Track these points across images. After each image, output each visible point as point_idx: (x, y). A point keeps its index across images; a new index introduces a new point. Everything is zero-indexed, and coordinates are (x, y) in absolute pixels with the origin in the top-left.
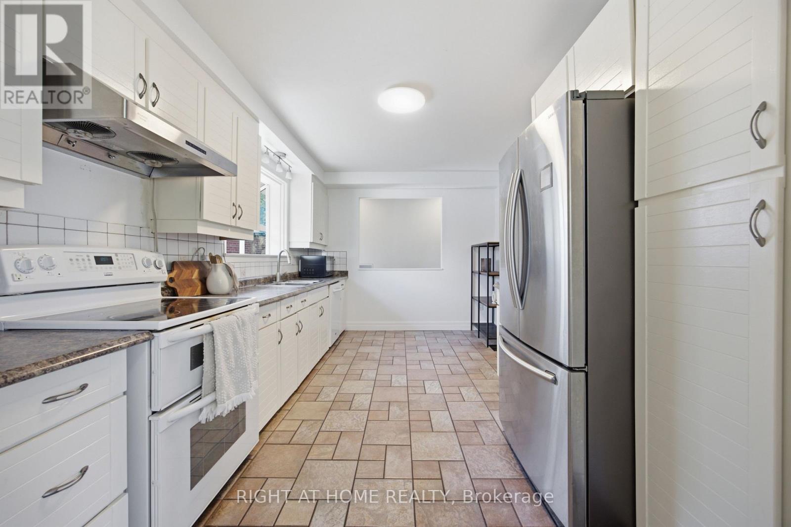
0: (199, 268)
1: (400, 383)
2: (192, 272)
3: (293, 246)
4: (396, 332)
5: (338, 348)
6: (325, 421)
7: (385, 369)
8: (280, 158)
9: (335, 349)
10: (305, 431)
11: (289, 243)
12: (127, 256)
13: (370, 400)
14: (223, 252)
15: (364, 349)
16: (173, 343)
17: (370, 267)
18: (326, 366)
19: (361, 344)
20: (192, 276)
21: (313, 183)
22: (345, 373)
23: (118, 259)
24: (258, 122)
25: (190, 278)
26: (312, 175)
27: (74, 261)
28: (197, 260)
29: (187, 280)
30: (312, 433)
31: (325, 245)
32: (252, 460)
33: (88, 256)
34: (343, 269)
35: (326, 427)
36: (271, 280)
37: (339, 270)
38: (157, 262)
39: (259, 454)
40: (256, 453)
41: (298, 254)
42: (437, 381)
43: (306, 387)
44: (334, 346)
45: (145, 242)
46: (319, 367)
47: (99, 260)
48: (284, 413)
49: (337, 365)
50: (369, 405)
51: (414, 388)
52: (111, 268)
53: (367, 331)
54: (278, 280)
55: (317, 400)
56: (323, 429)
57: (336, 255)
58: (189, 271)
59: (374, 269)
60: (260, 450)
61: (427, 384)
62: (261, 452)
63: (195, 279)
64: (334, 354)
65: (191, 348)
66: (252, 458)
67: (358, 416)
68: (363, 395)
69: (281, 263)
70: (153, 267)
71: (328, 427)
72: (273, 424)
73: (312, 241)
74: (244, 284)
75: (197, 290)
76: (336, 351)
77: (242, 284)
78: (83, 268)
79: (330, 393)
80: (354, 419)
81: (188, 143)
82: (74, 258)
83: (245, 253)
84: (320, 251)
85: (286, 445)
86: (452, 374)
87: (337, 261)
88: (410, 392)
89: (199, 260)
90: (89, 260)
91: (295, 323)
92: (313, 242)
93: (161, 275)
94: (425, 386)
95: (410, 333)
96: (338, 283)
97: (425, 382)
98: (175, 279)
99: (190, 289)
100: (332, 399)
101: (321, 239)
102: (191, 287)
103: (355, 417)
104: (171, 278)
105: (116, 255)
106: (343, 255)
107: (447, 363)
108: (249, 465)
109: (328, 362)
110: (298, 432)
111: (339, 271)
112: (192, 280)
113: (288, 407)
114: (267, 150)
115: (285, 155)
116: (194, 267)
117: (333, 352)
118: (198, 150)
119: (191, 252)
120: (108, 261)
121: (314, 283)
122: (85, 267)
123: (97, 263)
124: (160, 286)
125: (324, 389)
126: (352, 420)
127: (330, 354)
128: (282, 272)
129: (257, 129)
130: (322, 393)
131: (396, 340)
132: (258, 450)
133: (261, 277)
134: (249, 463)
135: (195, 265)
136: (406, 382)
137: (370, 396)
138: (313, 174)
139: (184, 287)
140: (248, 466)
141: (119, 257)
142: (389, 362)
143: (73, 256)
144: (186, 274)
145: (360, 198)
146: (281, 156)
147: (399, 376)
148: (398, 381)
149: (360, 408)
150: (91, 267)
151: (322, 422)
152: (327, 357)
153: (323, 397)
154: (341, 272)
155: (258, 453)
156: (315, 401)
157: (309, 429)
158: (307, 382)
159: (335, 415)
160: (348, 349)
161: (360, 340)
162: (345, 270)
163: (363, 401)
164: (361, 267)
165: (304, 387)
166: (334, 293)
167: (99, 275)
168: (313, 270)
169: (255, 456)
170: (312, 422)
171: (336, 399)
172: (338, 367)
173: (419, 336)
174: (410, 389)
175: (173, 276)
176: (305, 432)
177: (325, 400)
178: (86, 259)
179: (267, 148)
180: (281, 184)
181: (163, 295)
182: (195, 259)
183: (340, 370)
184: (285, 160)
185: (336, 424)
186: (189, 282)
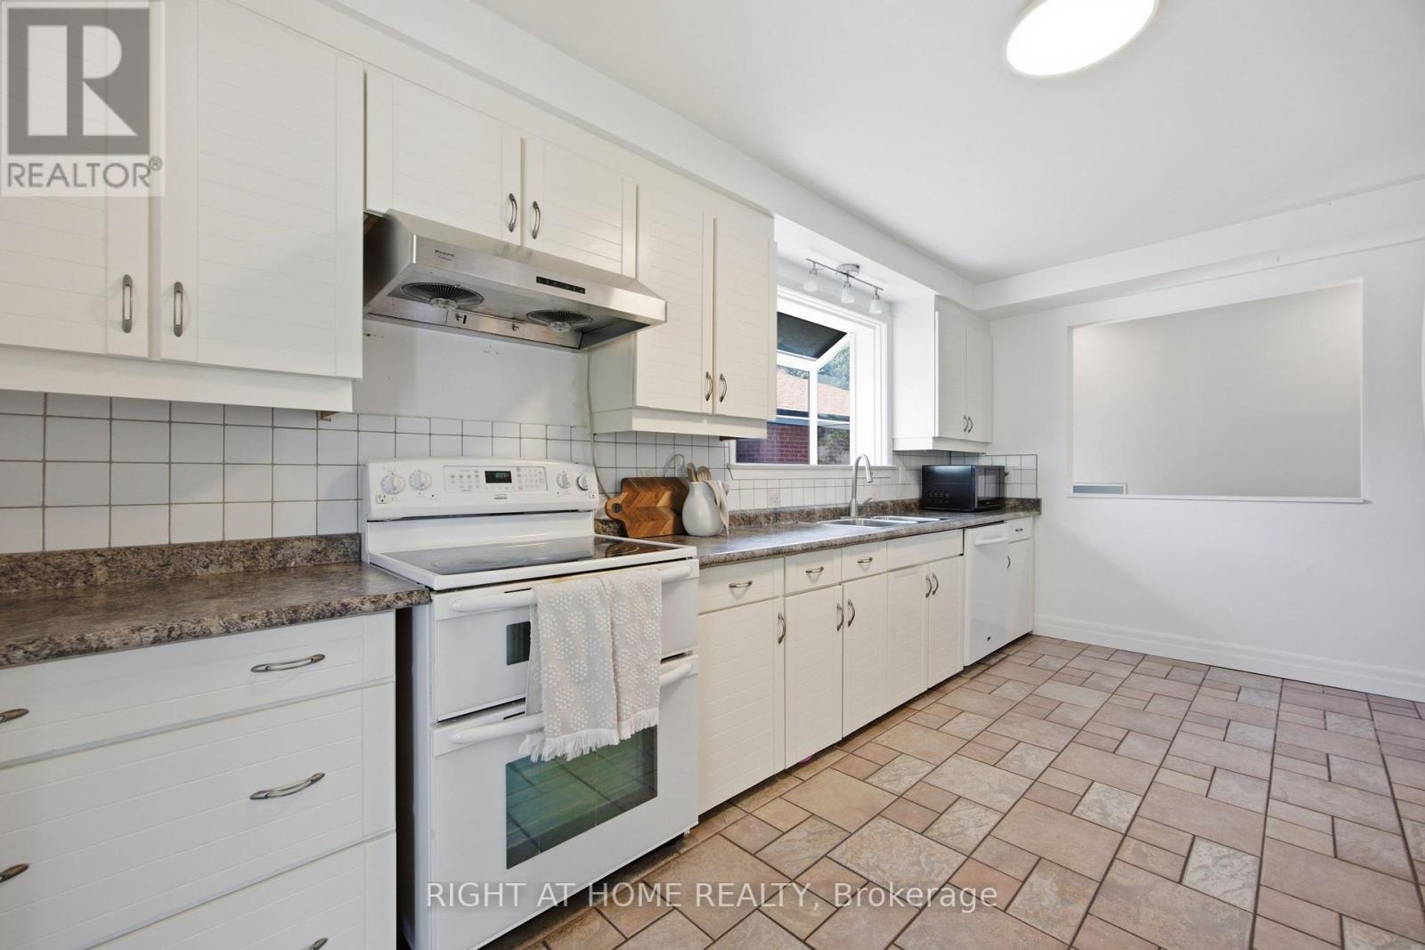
0: (674, 490)
1: (1105, 815)
2: (656, 496)
3: (902, 446)
4: (1176, 664)
5: (991, 671)
6: (853, 837)
7: (1082, 759)
8: (847, 275)
9: (983, 672)
10: (800, 841)
11: (892, 440)
12: (535, 471)
13: (986, 829)
14: (727, 461)
15: (1052, 690)
16: (462, 614)
17: (1117, 490)
18: (936, 708)
19: (1055, 675)
20: (658, 502)
21: (937, 313)
22: (969, 737)
23: (519, 476)
24: (772, 217)
25: (653, 505)
26: (936, 296)
27: (457, 479)
28: (672, 476)
29: (646, 508)
30: (808, 854)
31: (987, 443)
32: (681, 855)
33: (476, 471)
34: (1028, 493)
35: (844, 853)
36: (839, 514)
37: (1019, 497)
38: (580, 480)
39: (696, 850)
40: (695, 844)
41: (920, 463)
42: (1248, 859)
43: (866, 741)
44: (984, 663)
45: (578, 449)
46: (919, 705)
47: (492, 477)
48: (791, 782)
49: (963, 711)
50: (977, 842)
51: (1144, 848)
52: (507, 488)
53: (1090, 645)
54: (853, 513)
55: (870, 780)
56: (836, 854)
57: (1010, 463)
58: (651, 494)
59: (1128, 496)
60: (703, 842)
61: (1202, 853)
62: (702, 848)
63: (665, 507)
64: (973, 684)
65: (508, 627)
66: (682, 851)
67: (933, 859)
68: (977, 809)
69: (859, 481)
70: (574, 488)
71: (849, 855)
72: (759, 798)
73: (937, 435)
74: (772, 518)
75: (666, 526)
76: (983, 678)
77: (770, 519)
78: (467, 488)
79: (904, 774)
80: (918, 863)
81: (541, 280)
82: (457, 474)
83: (819, 463)
84: (976, 455)
85: (746, 854)
86: (1336, 857)
87: (1012, 479)
88: (1126, 853)
89: (676, 476)
90: (477, 476)
91: (836, 606)
92: (939, 438)
93: (588, 499)
94: (1193, 854)
95: (1227, 676)
96: (1002, 525)
97: (1197, 841)
98: (624, 506)
99: (651, 523)
100: (900, 790)
101: (968, 430)
102: (652, 520)
103: (922, 858)
104: (616, 504)
105: (518, 469)
106: (1028, 462)
107: (1327, 809)
108: (669, 862)
109: (947, 700)
110: (785, 837)
111: (1018, 499)
112: (655, 509)
113: (804, 774)
114: (814, 266)
115: (858, 267)
116: (662, 488)
117: (972, 679)
118: (565, 288)
119: (662, 462)
120: (506, 478)
121: (920, 522)
122: (470, 487)
123: (488, 481)
124: (591, 516)
125: (898, 760)
126: (911, 864)
127: (961, 681)
128: (861, 500)
129: (770, 231)
130: (887, 767)
131: (1167, 687)
132: (700, 841)
133: (816, 508)
134: (672, 857)
135: (663, 484)
136: (1129, 817)
137: (996, 818)
138: (938, 294)
139: (639, 521)
140: (666, 864)
141: (522, 472)
142: (1104, 743)
143: (457, 472)
144: (645, 498)
145: (1071, 328)
146: (848, 272)
147: (1116, 792)
148: (1103, 807)
149: (949, 841)
150: (478, 487)
151: (845, 834)
152: (952, 686)
153: (884, 778)
154: (1022, 501)
155: (696, 846)
156: (863, 781)
157: (809, 841)
158: (874, 731)
159: (883, 833)
160: (1011, 680)
161: (1056, 665)
162: (1033, 497)
163: (969, 824)
164: (1077, 489)
165: (862, 739)
166: (980, 547)
167: (490, 497)
168: (947, 495)
169: (688, 851)
170: (826, 826)
171: (909, 795)
172: (962, 718)
173: (1257, 690)
174: (1130, 842)
175: (620, 502)
176: (798, 844)
177: (886, 786)
178: (473, 474)
179: (815, 263)
180: (874, 328)
181: (597, 531)
182: (669, 474)
183: (965, 725)
184: (860, 276)
185: (870, 855)
186: (651, 513)
